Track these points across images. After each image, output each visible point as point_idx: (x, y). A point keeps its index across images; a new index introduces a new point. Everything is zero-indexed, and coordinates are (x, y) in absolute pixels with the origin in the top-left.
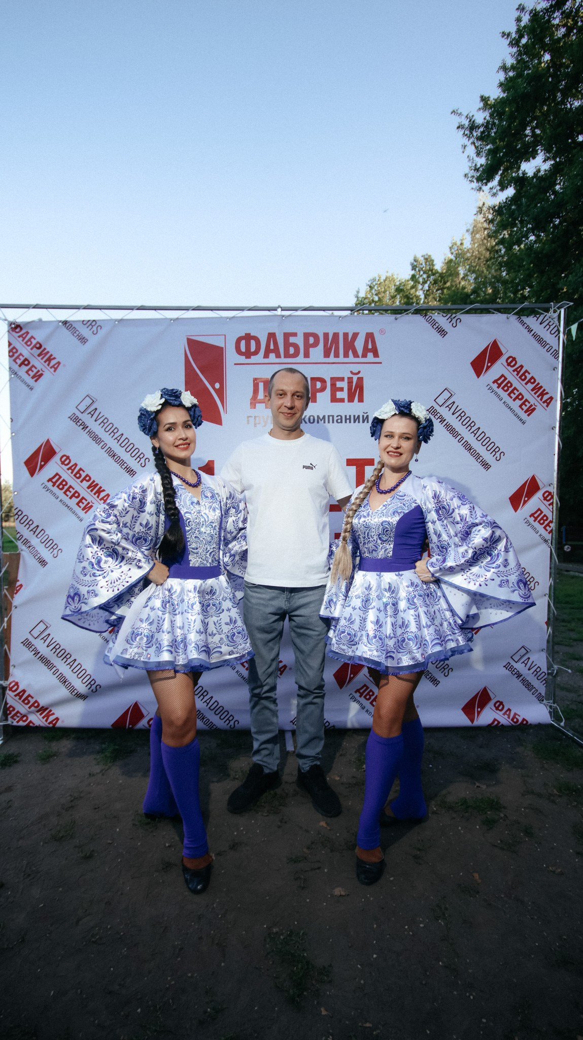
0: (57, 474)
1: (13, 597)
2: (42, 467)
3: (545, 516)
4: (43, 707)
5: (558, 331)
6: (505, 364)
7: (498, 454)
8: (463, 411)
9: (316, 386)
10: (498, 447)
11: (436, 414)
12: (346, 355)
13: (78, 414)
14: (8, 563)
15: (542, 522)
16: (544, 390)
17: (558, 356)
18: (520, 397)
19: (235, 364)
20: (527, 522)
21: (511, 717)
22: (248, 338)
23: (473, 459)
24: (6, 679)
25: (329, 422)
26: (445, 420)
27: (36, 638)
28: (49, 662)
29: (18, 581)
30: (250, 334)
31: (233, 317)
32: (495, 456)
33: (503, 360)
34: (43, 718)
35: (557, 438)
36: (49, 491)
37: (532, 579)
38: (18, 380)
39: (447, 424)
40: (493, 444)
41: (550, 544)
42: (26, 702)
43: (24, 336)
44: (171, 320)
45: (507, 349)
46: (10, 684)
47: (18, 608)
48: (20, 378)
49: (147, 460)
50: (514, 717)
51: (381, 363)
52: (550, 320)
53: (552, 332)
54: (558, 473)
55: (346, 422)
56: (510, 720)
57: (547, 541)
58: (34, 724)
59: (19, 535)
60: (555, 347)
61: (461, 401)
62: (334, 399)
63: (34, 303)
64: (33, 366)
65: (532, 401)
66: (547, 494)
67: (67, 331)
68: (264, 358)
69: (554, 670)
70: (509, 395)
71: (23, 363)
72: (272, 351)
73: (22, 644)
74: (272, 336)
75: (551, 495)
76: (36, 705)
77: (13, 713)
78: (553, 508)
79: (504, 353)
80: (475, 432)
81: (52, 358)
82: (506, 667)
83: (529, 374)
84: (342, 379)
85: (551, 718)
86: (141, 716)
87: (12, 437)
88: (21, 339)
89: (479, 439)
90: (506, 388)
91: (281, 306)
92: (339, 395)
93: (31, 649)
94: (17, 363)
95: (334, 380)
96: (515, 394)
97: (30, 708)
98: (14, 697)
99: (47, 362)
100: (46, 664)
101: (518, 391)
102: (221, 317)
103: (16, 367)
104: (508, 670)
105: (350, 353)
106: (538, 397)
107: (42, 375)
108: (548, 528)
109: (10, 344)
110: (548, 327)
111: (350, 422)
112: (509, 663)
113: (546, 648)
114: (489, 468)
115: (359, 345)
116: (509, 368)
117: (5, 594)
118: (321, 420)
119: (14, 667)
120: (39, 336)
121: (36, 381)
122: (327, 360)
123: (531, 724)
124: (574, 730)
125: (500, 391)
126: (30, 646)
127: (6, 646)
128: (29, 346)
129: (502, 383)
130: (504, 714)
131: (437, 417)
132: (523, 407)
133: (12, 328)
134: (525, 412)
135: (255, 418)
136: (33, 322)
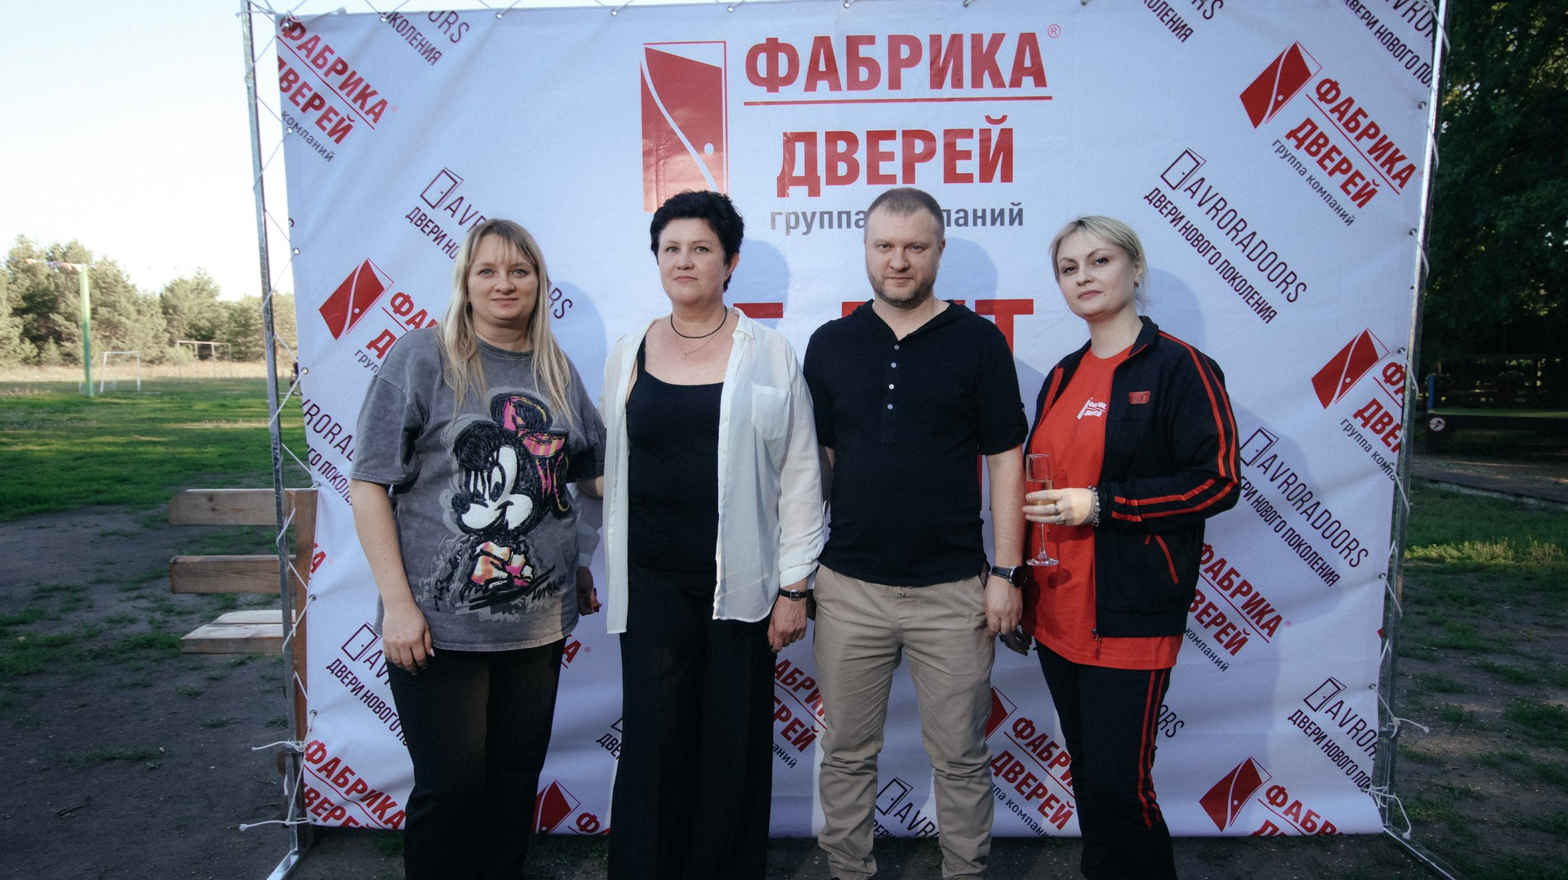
0: (386, 333)
1: (307, 579)
2: (355, 317)
3: (1386, 414)
4: (373, 791)
5: (1434, 22)
6: (1315, 96)
7: (1292, 289)
8: (1222, 199)
9: (913, 147)
10: (1292, 273)
11: (1163, 204)
12: (977, 83)
13: (425, 208)
14: (294, 510)
15: (1379, 427)
16: (1397, 151)
17: (1431, 79)
18: (1344, 166)
19: (746, 104)
20: (1349, 429)
21: (1302, 817)
22: (772, 47)
23: (1239, 299)
24: (301, 735)
26: (1183, 217)
27: (354, 660)
28: (382, 705)
29: (316, 546)
30: (777, 39)
31: (740, 4)
32: (1286, 293)
33: (1309, 87)
34: (374, 811)
35: (1419, 252)
36: (372, 366)
37: (1354, 544)
38: (301, 138)
39: (1187, 227)
40: (1282, 267)
41: (1394, 473)
42: (341, 781)
43: (310, 46)
44: (613, 10)
45: (1320, 65)
46: (309, 746)
47: (316, 601)
48: (305, 133)
49: (567, 304)
50: (1307, 819)
51: (1050, 98)
53: (1420, 26)
54: (1417, 327)
55: (975, 224)
56: (1298, 825)
57: (1388, 467)
58: (357, 824)
59: (311, 456)
60: (1425, 58)
61: (1218, 177)
62: (951, 176)
64: (331, 110)
65: (1369, 174)
66: (1393, 369)
67: (399, 34)
68: (806, 89)
69: (1393, 727)
70: (1321, 162)
71: (310, 104)
72: (823, 76)
73: (329, 671)
74: (822, 43)
75: (1401, 372)
76: (360, 787)
77: (316, 803)
78: (1403, 400)
79: (1312, 73)
80: (1245, 243)
81: (368, 92)
82: (1294, 719)
83: (1365, 116)
84: (968, 133)
85: (1384, 822)
86: (565, 809)
87: (294, 258)
88: (304, 52)
89: (1253, 256)
90: (1314, 148)
92: (962, 166)
93: (346, 680)
94: (297, 104)
95: (951, 135)
96: (1332, 160)
97: (348, 792)
98: (317, 773)
99: (360, 102)
100: (378, 710)
101: (1339, 153)
102: (719, 4)
103: (296, 112)
104: (1298, 725)
105: (986, 76)
106: (1383, 165)
107: (349, 127)
108: (1391, 439)
109: (282, 63)
110: (1411, 13)
111: (984, 224)
112: (1299, 711)
113: (1377, 683)
114: (1271, 318)
115: (1005, 60)
116: (1324, 104)
117: (291, 570)
119: (315, 713)
120: (342, 46)
121: (338, 141)
122: (936, 93)
123: (1341, 834)
124: (1429, 846)
125: (1301, 155)
126: (344, 674)
127: (296, 674)
128: (320, 67)
129: (1306, 137)
130: (1286, 813)
131: (1165, 211)
132: (1350, 187)
133: (284, 30)
134: (1354, 198)
135: (788, 215)
136: (327, 15)
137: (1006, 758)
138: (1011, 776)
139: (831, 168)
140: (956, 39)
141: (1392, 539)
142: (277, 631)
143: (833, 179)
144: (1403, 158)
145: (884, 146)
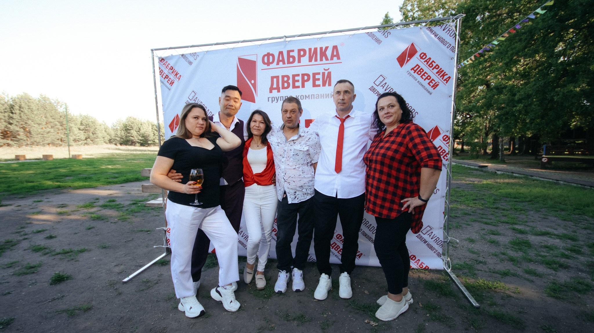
2: (176, 128)
3: (444, 150)
5: (455, 34)
6: (419, 58)
8: (392, 88)
9: (304, 78)
11: (375, 90)
12: (321, 60)
16: (445, 73)
17: (455, 51)
18: (429, 78)
19: (262, 69)
21: (419, 264)
22: (268, 55)
24: (166, 227)
25: (312, 98)
30: (270, 52)
31: (261, 45)
33: (417, 55)
35: (453, 102)
38: (164, 85)
41: (447, 167)
44: (231, 49)
45: (420, 49)
46: (168, 229)
50: (421, 265)
51: (341, 63)
52: (450, 27)
53: (451, 35)
55: (321, 98)
56: (418, 266)
57: (445, 165)
60: (453, 45)
61: (390, 82)
62: (314, 85)
63: (169, 47)
64: (170, 78)
65: (437, 80)
66: (446, 137)
67: (184, 59)
68: (277, 65)
69: (448, 240)
70: (421, 77)
71: (165, 77)
72: (281, 61)
74: (281, 53)
75: (448, 138)
78: (449, 146)
79: (418, 51)
81: (177, 73)
82: (418, 237)
83: (435, 63)
84: (319, 74)
85: (444, 266)
87: (164, 114)
88: (164, 65)
90: (419, 73)
91: (286, 35)
92: (317, 83)
94: (163, 77)
95: (314, 74)
96: (425, 76)
99: (176, 76)
101: (427, 74)
102: (256, 45)
103: (163, 79)
105: (324, 58)
106: (441, 77)
107: (174, 82)
108: (445, 157)
109: (160, 68)
110: (448, 31)
111: (324, 98)
113: (443, 227)
115: (329, 53)
116: (422, 60)
118: (307, 98)
120: (172, 63)
121: (171, 86)
122: (311, 63)
123: (431, 269)
125: (416, 75)
128: (167, 68)
129: (417, 70)
130: (415, 263)
131: (375, 92)
132: (431, 84)
133: (160, 60)
134: (432, 87)
135: (272, 98)
136: (169, 56)
137: (335, 244)
138: (336, 249)
139: (283, 85)
140: (316, 49)
141: (447, 186)
142: (161, 202)
143: (283, 88)
144: (447, 74)
145: (297, 78)
